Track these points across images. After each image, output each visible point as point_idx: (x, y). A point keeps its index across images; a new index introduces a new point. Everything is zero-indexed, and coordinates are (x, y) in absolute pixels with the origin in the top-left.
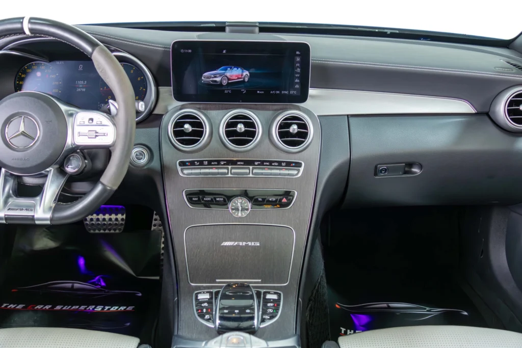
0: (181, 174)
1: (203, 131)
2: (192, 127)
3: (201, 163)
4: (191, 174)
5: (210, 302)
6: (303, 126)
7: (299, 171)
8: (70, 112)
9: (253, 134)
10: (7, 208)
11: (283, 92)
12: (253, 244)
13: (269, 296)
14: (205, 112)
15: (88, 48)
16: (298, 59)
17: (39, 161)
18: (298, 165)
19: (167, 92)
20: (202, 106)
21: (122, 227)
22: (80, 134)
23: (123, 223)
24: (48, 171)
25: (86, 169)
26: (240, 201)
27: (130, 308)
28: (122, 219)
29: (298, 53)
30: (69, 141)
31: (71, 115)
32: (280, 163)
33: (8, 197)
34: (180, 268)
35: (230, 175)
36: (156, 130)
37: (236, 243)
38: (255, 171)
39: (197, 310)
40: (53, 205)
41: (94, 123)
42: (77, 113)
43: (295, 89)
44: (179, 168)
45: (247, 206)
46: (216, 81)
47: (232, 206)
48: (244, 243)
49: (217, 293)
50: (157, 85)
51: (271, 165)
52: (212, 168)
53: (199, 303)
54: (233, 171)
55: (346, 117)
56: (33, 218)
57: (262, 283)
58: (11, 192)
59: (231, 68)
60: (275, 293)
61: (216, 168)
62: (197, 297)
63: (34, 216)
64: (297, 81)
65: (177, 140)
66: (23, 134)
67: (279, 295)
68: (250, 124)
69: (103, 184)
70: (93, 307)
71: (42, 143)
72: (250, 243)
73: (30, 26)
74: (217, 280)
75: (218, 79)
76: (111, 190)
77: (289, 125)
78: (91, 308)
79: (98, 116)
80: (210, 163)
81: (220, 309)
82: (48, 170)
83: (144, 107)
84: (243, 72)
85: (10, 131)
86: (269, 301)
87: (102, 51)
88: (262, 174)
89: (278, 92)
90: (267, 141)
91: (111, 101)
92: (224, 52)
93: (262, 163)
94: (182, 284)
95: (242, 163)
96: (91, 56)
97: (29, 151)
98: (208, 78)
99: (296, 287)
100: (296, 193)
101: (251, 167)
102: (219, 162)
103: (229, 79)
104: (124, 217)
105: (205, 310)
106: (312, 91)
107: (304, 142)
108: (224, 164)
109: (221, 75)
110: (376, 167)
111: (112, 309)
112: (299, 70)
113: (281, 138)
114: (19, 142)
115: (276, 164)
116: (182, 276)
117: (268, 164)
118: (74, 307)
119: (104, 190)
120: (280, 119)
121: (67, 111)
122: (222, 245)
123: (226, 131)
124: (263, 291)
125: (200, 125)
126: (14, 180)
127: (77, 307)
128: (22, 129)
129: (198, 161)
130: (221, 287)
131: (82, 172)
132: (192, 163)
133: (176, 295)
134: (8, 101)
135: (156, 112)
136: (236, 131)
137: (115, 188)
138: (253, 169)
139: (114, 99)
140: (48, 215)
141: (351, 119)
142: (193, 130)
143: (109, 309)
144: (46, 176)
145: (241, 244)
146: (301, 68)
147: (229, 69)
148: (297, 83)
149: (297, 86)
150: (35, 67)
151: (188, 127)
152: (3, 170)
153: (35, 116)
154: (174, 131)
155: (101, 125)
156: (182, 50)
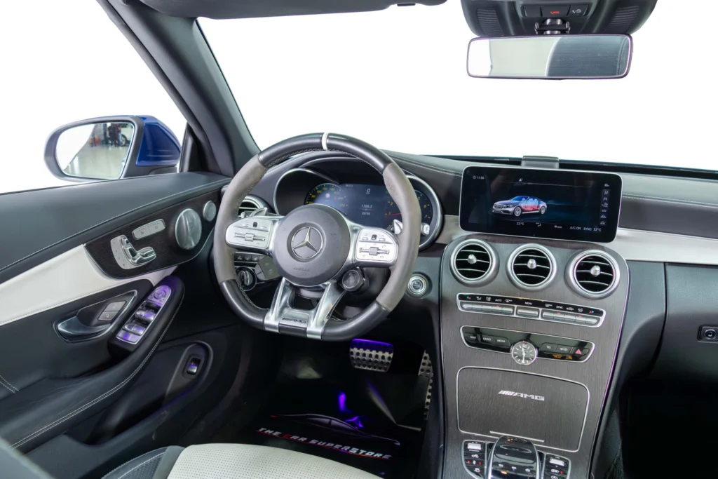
0: (460, 309)
1: (489, 264)
2: (477, 258)
3: (484, 298)
4: (472, 309)
5: (481, 453)
6: (607, 268)
7: (599, 320)
8: (354, 228)
9: (546, 273)
10: (282, 317)
11: (585, 229)
12: (536, 398)
13: (553, 461)
14: (493, 244)
15: (381, 165)
16: (606, 192)
17: (319, 273)
18: (599, 313)
19: (453, 220)
20: (489, 238)
21: (388, 367)
22: (361, 251)
23: (390, 362)
24: (325, 286)
25: (363, 287)
26: (525, 346)
27: (386, 457)
28: (389, 358)
29: (606, 185)
30: (350, 257)
31: (356, 231)
32: (576, 309)
33: (285, 306)
34: (450, 412)
35: (515, 315)
36: (438, 259)
37: (516, 394)
38: (545, 314)
39: (466, 460)
40: (326, 320)
41: (378, 239)
42: (361, 229)
43: (600, 226)
44: (459, 301)
45: (533, 353)
46: (508, 212)
47: (515, 350)
48: (526, 396)
49: (490, 446)
50: (444, 213)
51: (564, 309)
52: (495, 305)
53: (468, 453)
54: (519, 311)
55: (663, 264)
56: (305, 331)
57: (544, 444)
58: (288, 302)
59: (526, 198)
60: (561, 459)
61: (500, 306)
62: (466, 446)
63: (306, 328)
64: (602, 217)
65: (459, 271)
66: (307, 244)
67: (566, 462)
68: (543, 261)
69: (378, 303)
70: (349, 448)
71: (324, 255)
72: (532, 397)
73: (328, 141)
74: (491, 432)
75: (511, 210)
76: (386, 311)
77: (590, 267)
78: (346, 448)
79: (381, 233)
80: (493, 299)
81: (494, 464)
82: (326, 283)
83: (429, 229)
84: (539, 203)
85: (296, 241)
86: (553, 466)
87: (394, 168)
88: (553, 318)
89: (579, 228)
90: (562, 282)
91: (395, 221)
92: (520, 180)
93: (554, 306)
94: (450, 429)
95: (530, 303)
96: (382, 173)
97: (311, 262)
98: (499, 208)
99: (588, 457)
100: (594, 345)
101: (541, 309)
102: (504, 300)
103: (523, 210)
104: (391, 355)
105: (474, 462)
106: (620, 232)
107: (607, 287)
108: (510, 303)
109: (514, 205)
110: (700, 328)
111: (367, 454)
112: (606, 205)
113: (579, 280)
114: (302, 252)
115: (571, 309)
116: (451, 421)
117: (561, 307)
118: (328, 445)
119: (379, 311)
120: (579, 258)
121: (352, 227)
122: (500, 393)
123: (515, 267)
124: (546, 454)
125: (486, 257)
126: (293, 291)
127: (332, 445)
128: (307, 239)
129: (480, 296)
130: (495, 440)
131: (358, 290)
132: (473, 298)
133: (442, 442)
134: (298, 212)
135: (440, 241)
136: (526, 267)
137: (391, 309)
138: (543, 311)
139: (401, 220)
140: (320, 330)
141: (669, 268)
142: (477, 262)
143: (364, 453)
144: (323, 291)
145: (522, 395)
146: (610, 202)
147: (524, 199)
148: (603, 220)
149: (603, 223)
150: (325, 189)
151: (472, 259)
152: (284, 279)
153: (321, 228)
154: (457, 261)
155: (384, 242)
156: (474, 177)
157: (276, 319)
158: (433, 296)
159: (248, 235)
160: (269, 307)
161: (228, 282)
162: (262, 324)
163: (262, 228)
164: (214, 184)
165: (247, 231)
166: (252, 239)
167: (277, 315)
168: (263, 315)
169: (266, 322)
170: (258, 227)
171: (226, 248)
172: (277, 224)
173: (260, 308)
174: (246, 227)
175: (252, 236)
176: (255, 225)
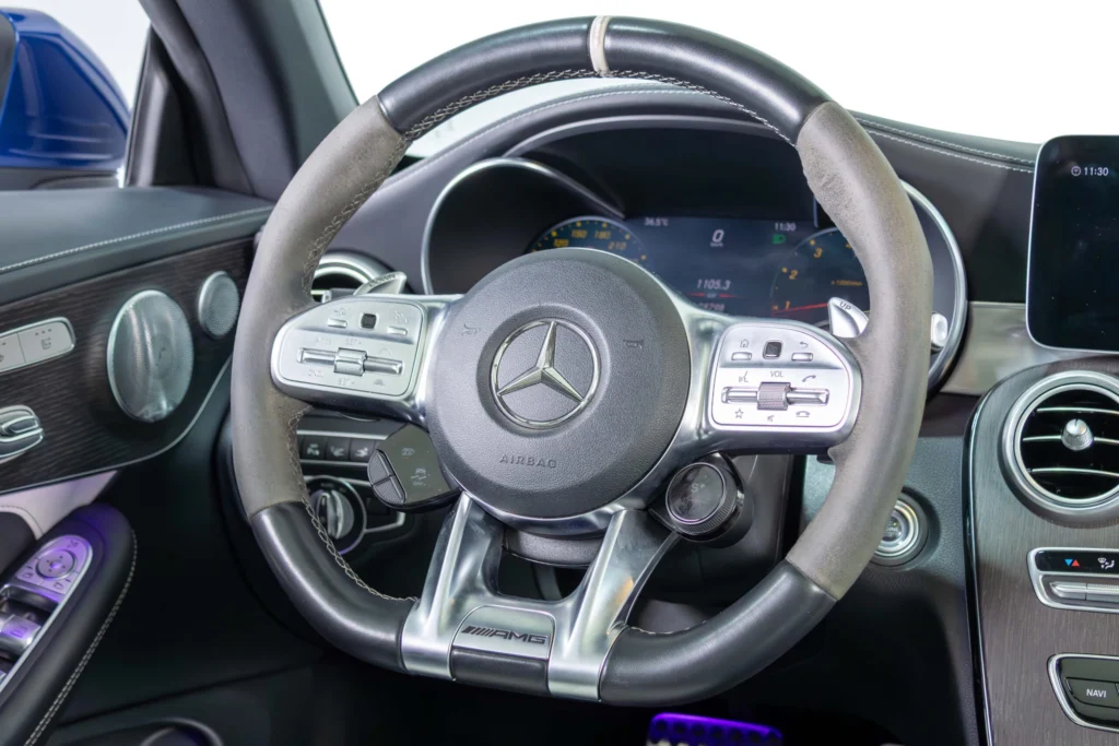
0: (1043, 598)
2: (1095, 433)
4: (1084, 600)
8: (703, 326)
10: (462, 625)
15: (791, 112)
17: (587, 472)
19: (1006, 317)
22: (729, 397)
24: (608, 517)
25: (735, 522)
30: (691, 421)
31: (708, 335)
33: (470, 588)
36: (959, 441)
40: (613, 635)
41: (785, 356)
42: (726, 326)
44: (1037, 575)
56: (541, 671)
58: (479, 574)
63: (547, 661)
65: (1036, 477)
66: (545, 380)
69: (796, 572)
71: (607, 412)
73: (609, 43)
76: (821, 599)
79: (798, 337)
82: (608, 509)
87: (835, 119)
91: (835, 302)
96: (794, 138)
97: (559, 436)
119: (798, 596)
121: (696, 322)
126: (494, 539)
129: (1109, 556)
131: (721, 529)
132: (1088, 562)
135: (952, 386)
137: (839, 592)
140: (594, 667)
142: (1095, 445)
144: (597, 536)
150: (580, 234)
151: (1079, 433)
152: (465, 500)
153: (593, 323)
154: (1023, 445)
155: (810, 364)
156: (1075, 170)
157: (440, 633)
158: (946, 559)
159: (343, 355)
160: (419, 596)
161: (279, 511)
162: (395, 651)
163: (390, 331)
164: (230, 221)
165: (341, 341)
166: (357, 367)
167: (445, 618)
168: (398, 622)
169: (409, 641)
170: (378, 328)
171: (272, 398)
172: (439, 322)
173: (386, 597)
174: (339, 330)
175: (359, 357)
176: (369, 320)
